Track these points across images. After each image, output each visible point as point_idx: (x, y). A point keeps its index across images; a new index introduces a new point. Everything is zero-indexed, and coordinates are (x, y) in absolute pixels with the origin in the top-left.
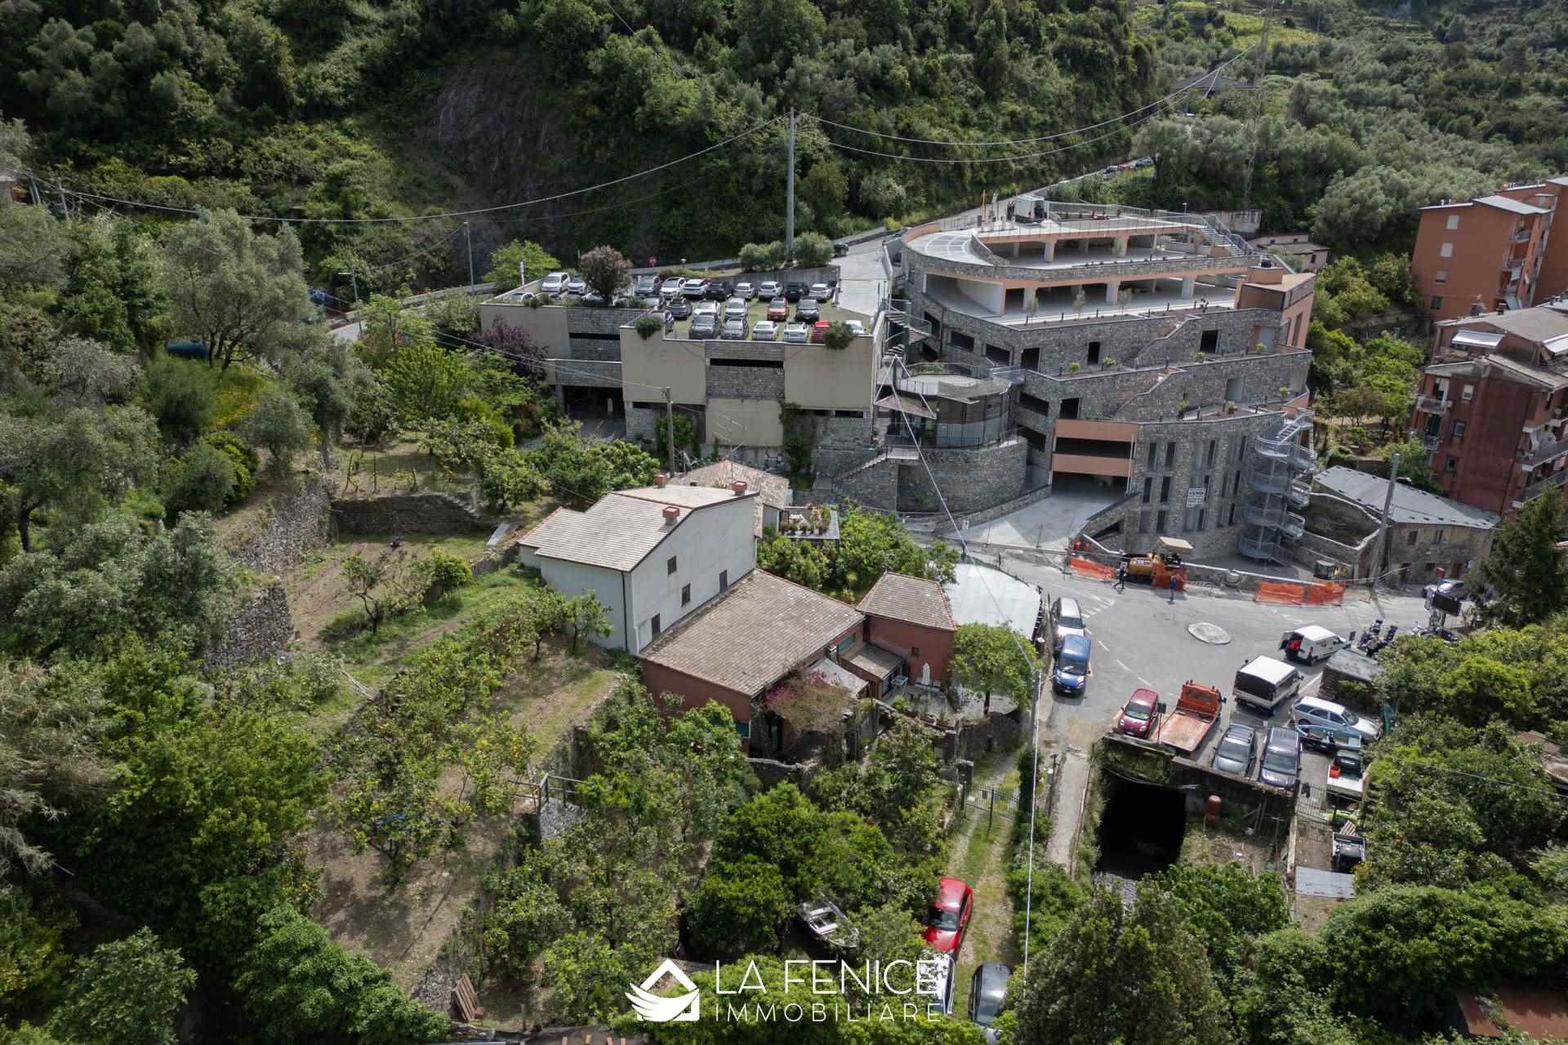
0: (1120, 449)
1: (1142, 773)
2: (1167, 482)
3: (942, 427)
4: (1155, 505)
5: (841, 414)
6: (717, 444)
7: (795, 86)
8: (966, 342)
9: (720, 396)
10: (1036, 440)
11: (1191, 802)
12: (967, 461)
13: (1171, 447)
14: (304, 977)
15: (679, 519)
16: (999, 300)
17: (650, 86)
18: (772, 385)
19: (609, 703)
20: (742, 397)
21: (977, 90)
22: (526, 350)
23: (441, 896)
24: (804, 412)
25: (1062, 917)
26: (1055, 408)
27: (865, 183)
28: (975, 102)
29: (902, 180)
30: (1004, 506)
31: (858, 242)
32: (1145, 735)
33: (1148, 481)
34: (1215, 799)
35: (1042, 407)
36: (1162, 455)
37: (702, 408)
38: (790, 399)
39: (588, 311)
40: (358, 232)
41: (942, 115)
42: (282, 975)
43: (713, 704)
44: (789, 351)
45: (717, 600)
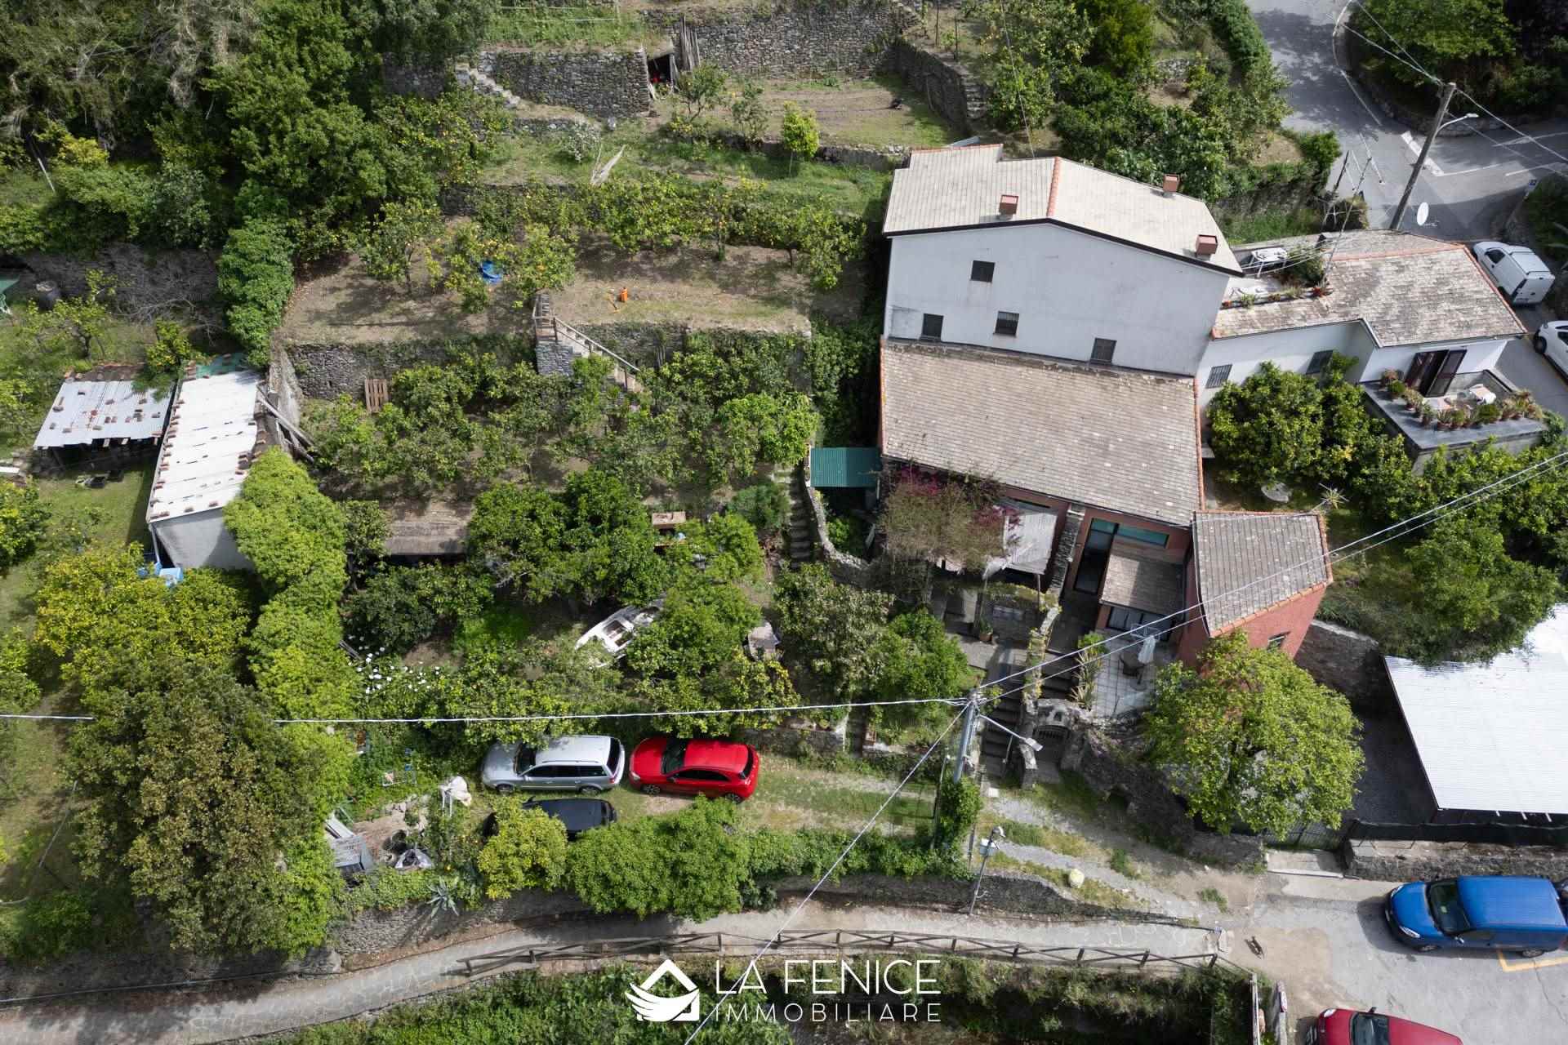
15: (1013, 218)
23: (408, 320)
45: (1070, 366)
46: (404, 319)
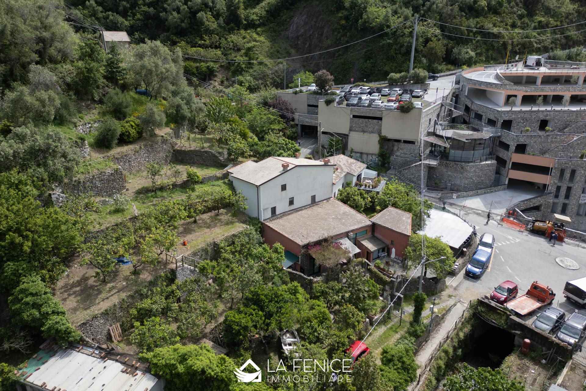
0: (544, 170)
1: (495, 320)
2: (569, 189)
3: (452, 152)
4: (561, 200)
5: (406, 142)
6: (352, 151)
7: (429, 9)
8: (479, 117)
9: (355, 131)
10: (501, 162)
11: (517, 340)
12: (462, 168)
13: (573, 172)
14: (27, 304)
15: (289, 168)
16: (502, 99)
17: (366, 11)
18: (377, 127)
19: (234, 235)
20: (364, 132)
21: (523, 11)
22: (287, 109)
23: (116, 291)
24: (389, 140)
25: (398, 372)
26: (513, 148)
27: (455, 50)
28: (521, 17)
29: (474, 50)
30: (479, 191)
31: (447, 75)
32: (502, 303)
33: (558, 188)
34: (527, 341)
35: (506, 147)
36: (567, 175)
37: (347, 135)
38: (384, 133)
39: (315, 96)
40: (252, 68)
41: (502, 22)
42: (19, 301)
43: (278, 245)
44: (385, 113)
45: (308, 207)
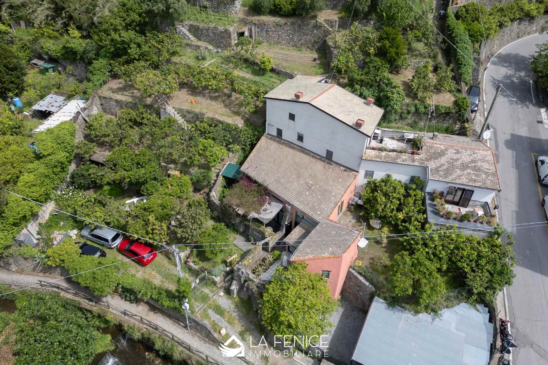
45: (318, 157)
46: (131, 95)
